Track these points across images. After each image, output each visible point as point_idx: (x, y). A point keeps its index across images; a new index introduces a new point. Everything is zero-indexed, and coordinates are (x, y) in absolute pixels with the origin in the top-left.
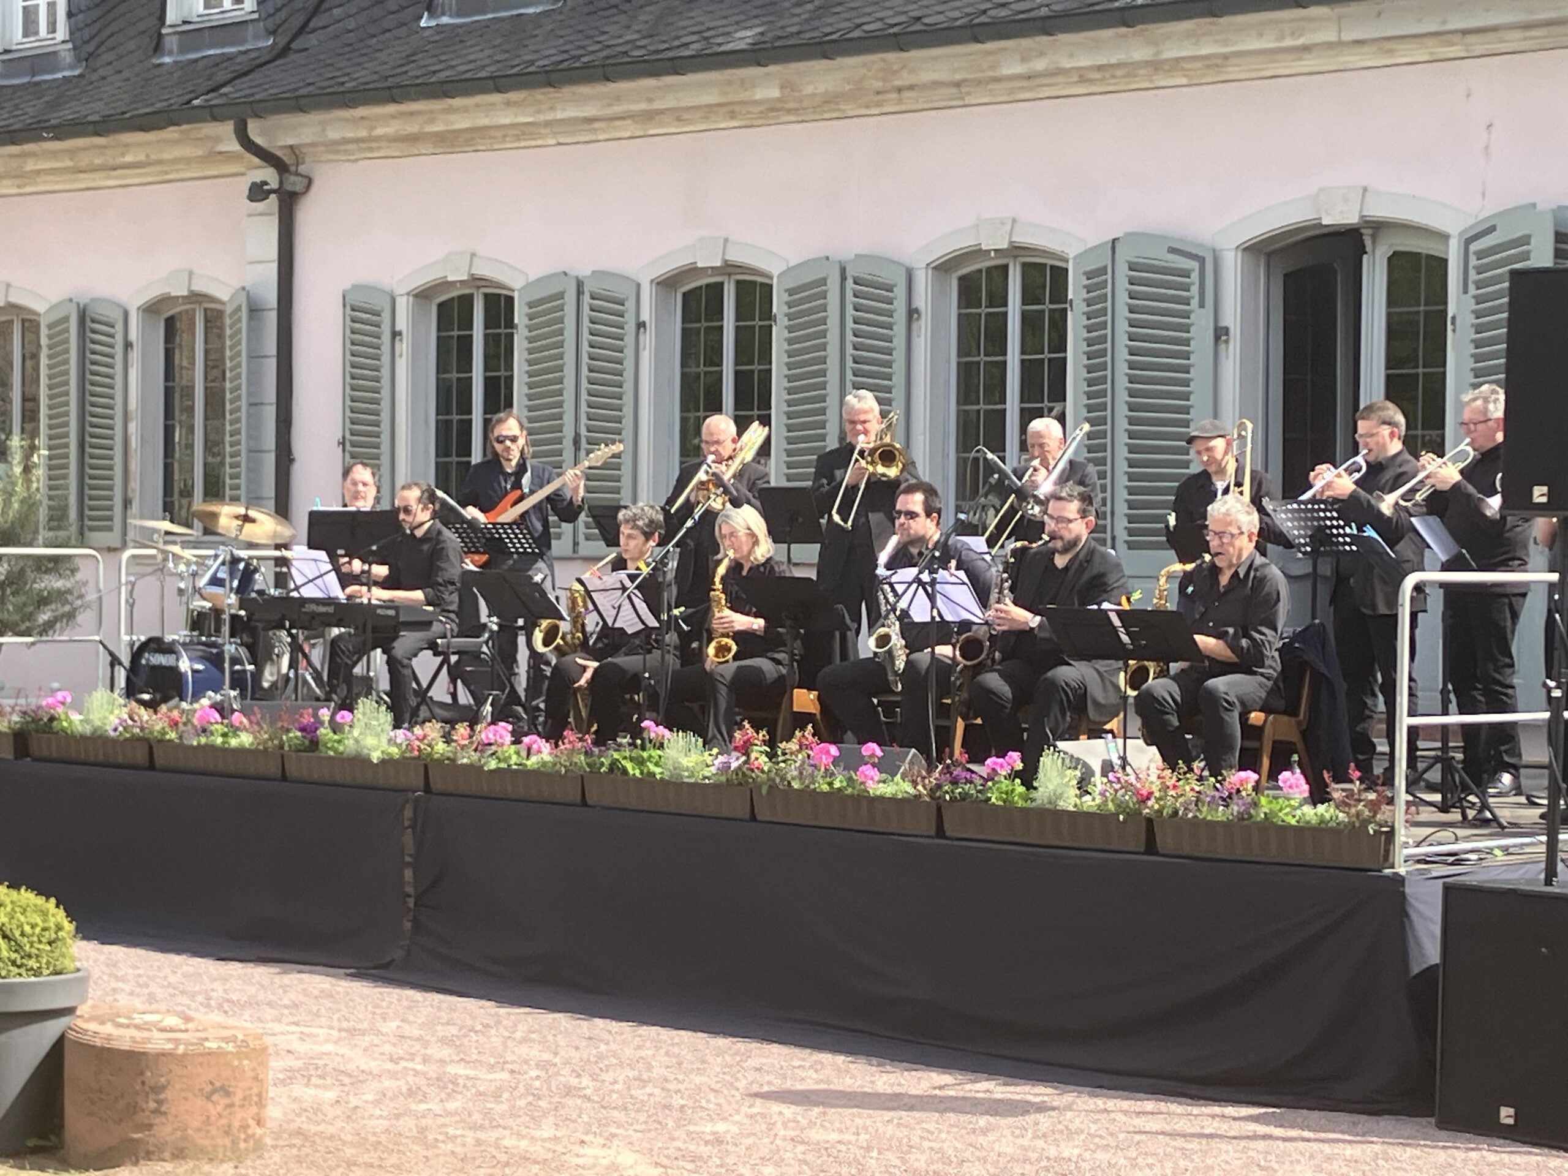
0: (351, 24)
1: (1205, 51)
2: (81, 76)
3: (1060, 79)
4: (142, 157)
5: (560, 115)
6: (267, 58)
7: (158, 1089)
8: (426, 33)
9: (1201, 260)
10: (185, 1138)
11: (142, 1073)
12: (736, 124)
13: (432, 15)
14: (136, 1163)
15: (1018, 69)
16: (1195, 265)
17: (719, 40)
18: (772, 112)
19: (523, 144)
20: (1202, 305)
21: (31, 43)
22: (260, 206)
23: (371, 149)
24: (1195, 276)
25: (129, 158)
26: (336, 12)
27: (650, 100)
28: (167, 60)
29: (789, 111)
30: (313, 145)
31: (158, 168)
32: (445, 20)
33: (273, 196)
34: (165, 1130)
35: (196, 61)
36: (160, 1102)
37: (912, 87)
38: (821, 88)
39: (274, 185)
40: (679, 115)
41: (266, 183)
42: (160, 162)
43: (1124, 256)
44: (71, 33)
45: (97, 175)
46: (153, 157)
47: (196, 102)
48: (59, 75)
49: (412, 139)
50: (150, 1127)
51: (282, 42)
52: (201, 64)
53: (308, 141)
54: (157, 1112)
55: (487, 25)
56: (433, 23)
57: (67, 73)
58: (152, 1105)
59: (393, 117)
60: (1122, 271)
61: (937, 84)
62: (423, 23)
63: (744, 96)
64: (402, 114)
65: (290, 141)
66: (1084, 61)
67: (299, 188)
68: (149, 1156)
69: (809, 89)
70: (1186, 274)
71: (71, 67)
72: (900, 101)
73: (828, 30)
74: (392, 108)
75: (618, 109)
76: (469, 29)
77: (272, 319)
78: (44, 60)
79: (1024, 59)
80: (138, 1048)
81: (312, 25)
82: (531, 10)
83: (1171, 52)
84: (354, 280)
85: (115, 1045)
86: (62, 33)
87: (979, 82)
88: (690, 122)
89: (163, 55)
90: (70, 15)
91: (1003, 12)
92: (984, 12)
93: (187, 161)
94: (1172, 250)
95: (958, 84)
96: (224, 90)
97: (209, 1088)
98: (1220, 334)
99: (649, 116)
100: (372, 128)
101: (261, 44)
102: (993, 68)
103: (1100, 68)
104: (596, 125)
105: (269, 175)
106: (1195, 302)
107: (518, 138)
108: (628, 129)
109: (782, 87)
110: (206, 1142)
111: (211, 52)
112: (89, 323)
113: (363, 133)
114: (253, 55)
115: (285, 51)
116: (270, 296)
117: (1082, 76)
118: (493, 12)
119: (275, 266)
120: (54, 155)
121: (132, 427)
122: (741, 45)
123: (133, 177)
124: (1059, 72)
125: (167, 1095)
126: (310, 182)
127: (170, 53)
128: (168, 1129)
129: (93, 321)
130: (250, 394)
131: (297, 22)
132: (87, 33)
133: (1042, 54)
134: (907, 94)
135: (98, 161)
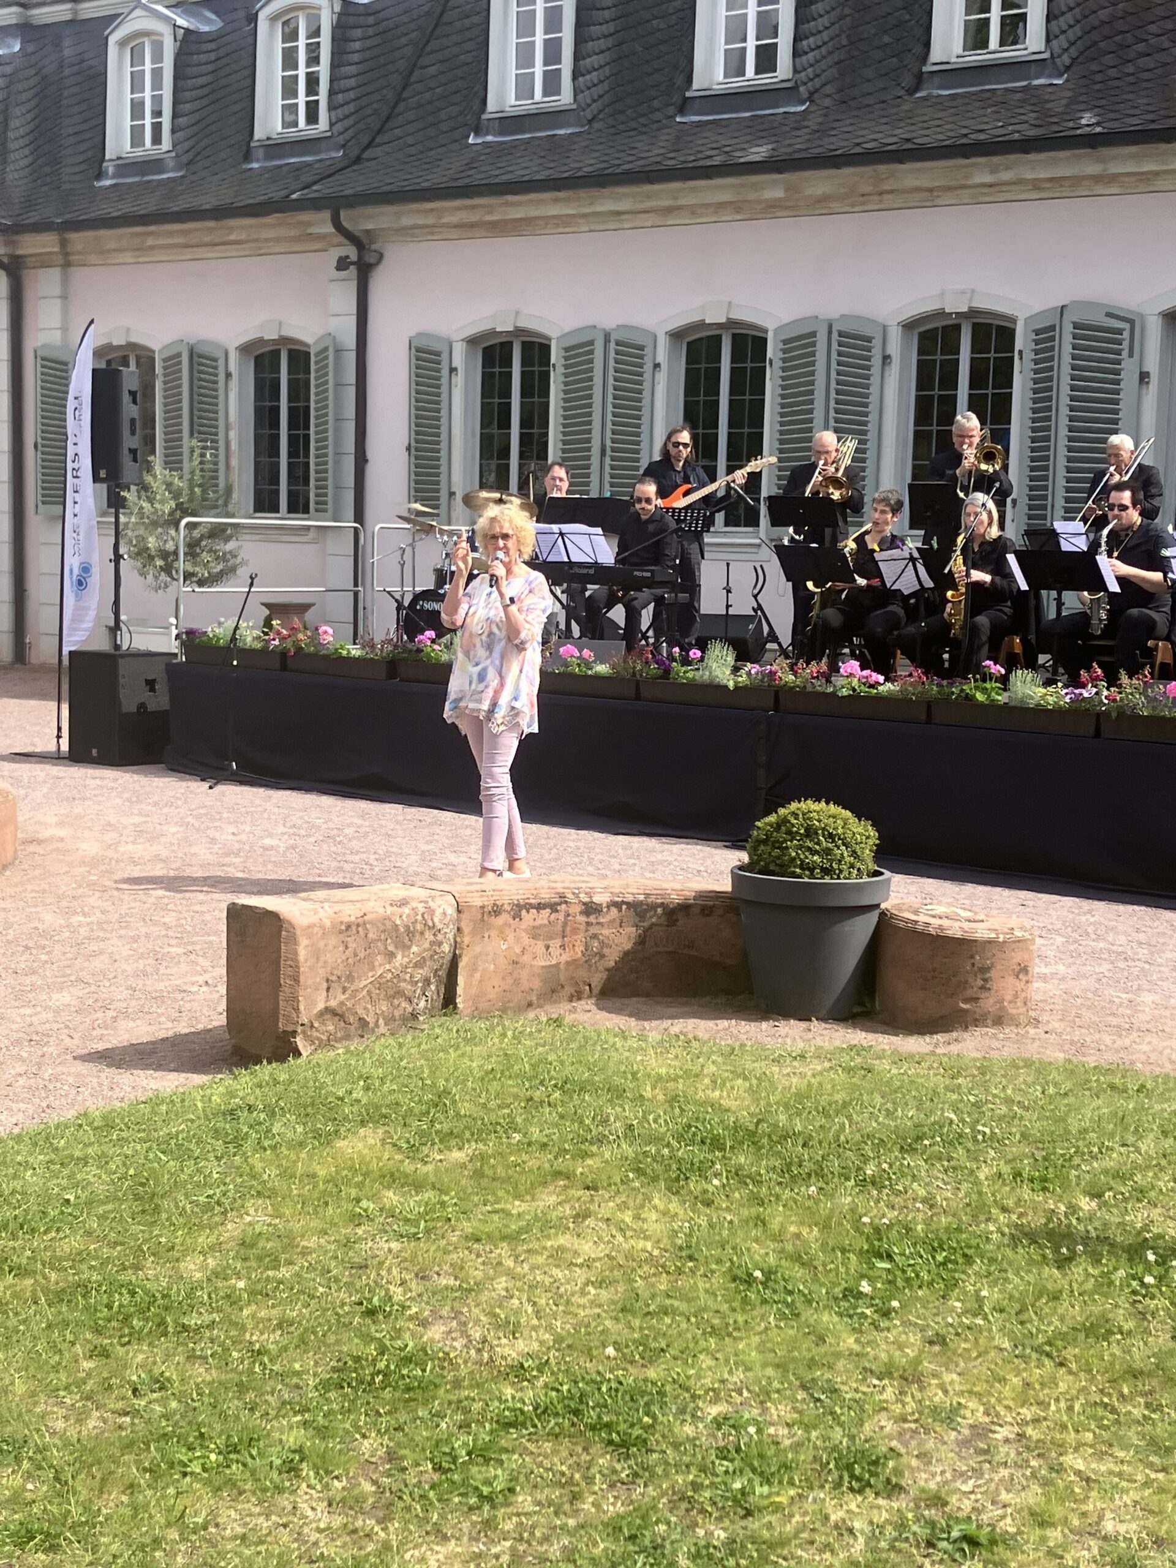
0: (410, 140)
1: (1145, 169)
2: (182, 177)
3: (1017, 187)
4: (243, 237)
5: (599, 208)
6: (342, 165)
7: (984, 970)
8: (475, 148)
9: (1132, 322)
10: (1002, 1008)
11: (972, 957)
12: (739, 217)
13: (477, 134)
14: (966, 1029)
15: (988, 179)
16: (1127, 326)
17: (738, 154)
18: (772, 209)
19: (561, 230)
20: (1131, 355)
21: (139, 152)
22: (343, 274)
23: (432, 234)
24: (1126, 335)
25: (233, 237)
26: (397, 132)
27: (676, 198)
28: (255, 165)
29: (787, 208)
30: (388, 229)
31: (252, 245)
32: (490, 138)
33: (352, 267)
34: (988, 1004)
35: (280, 167)
36: (985, 980)
37: (891, 192)
38: (820, 192)
39: (354, 257)
40: (693, 210)
41: (347, 257)
42: (256, 240)
43: (1070, 318)
44: (174, 146)
45: (204, 249)
46: (254, 236)
47: (294, 196)
48: (165, 176)
49: (472, 226)
50: (976, 1000)
51: (354, 153)
52: (285, 169)
53: (385, 226)
54: (982, 988)
55: (528, 142)
56: (479, 141)
57: (171, 175)
58: (980, 983)
59: (458, 209)
60: (1068, 328)
61: (918, 189)
62: (471, 141)
63: (752, 196)
64: (466, 207)
65: (370, 227)
66: (1043, 174)
67: (372, 261)
68: (977, 1022)
69: (809, 192)
70: (1120, 332)
71: (173, 170)
72: (881, 202)
73: (832, 147)
74: (458, 203)
75: (648, 205)
76: (514, 145)
77: (351, 359)
78: (153, 165)
79: (994, 171)
80: (968, 936)
81: (377, 141)
82: (562, 132)
83: (1115, 168)
84: (418, 330)
85: (949, 933)
86: (166, 144)
87: (949, 189)
88: (701, 216)
89: (251, 162)
90: (173, 131)
91: (982, 136)
92: (965, 135)
93: (279, 240)
94: (1109, 315)
95: (931, 190)
96: (315, 188)
97: (1017, 968)
98: (1144, 377)
99: (668, 211)
100: (440, 218)
101: (334, 154)
102: (966, 177)
103: (1051, 180)
104: (623, 217)
105: (352, 252)
106: (1125, 354)
107: (557, 225)
108: (650, 219)
109: (787, 190)
110: (1014, 1011)
111: (292, 160)
112: (196, 359)
113: (430, 220)
114: (328, 163)
115: (358, 160)
116: (351, 342)
117: (1036, 185)
118: (530, 132)
119: (354, 318)
120: (172, 234)
121: (232, 434)
122: (757, 158)
123: (231, 251)
124: (1020, 182)
125: (992, 974)
126: (381, 256)
127: (258, 161)
128: (991, 1001)
129: (200, 356)
130: (336, 413)
131: (365, 139)
132: (187, 145)
133: (1008, 168)
134: (886, 196)
135: (208, 239)
